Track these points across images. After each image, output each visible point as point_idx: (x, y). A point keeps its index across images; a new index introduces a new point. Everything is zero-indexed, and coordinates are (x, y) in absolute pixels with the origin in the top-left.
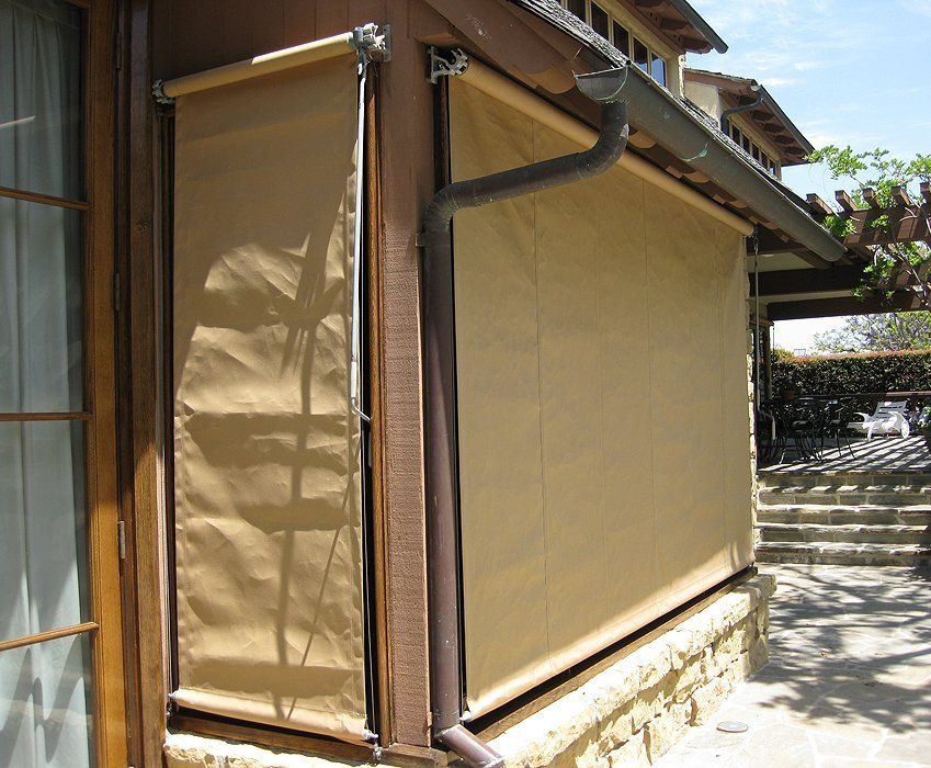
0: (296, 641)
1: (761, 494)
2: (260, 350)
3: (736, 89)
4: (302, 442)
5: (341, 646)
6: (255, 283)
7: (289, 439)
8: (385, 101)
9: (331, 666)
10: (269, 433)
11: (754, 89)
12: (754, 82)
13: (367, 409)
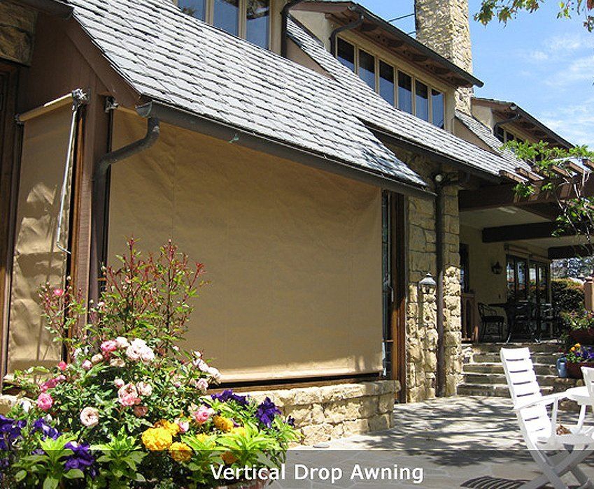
0: (43, 350)
1: (474, 356)
2: (42, 227)
3: (502, 109)
4: (50, 264)
5: (56, 350)
6: (41, 198)
7: (46, 263)
8: (87, 120)
9: (52, 359)
10: (41, 261)
11: (513, 108)
12: (513, 105)
13: (69, 249)
